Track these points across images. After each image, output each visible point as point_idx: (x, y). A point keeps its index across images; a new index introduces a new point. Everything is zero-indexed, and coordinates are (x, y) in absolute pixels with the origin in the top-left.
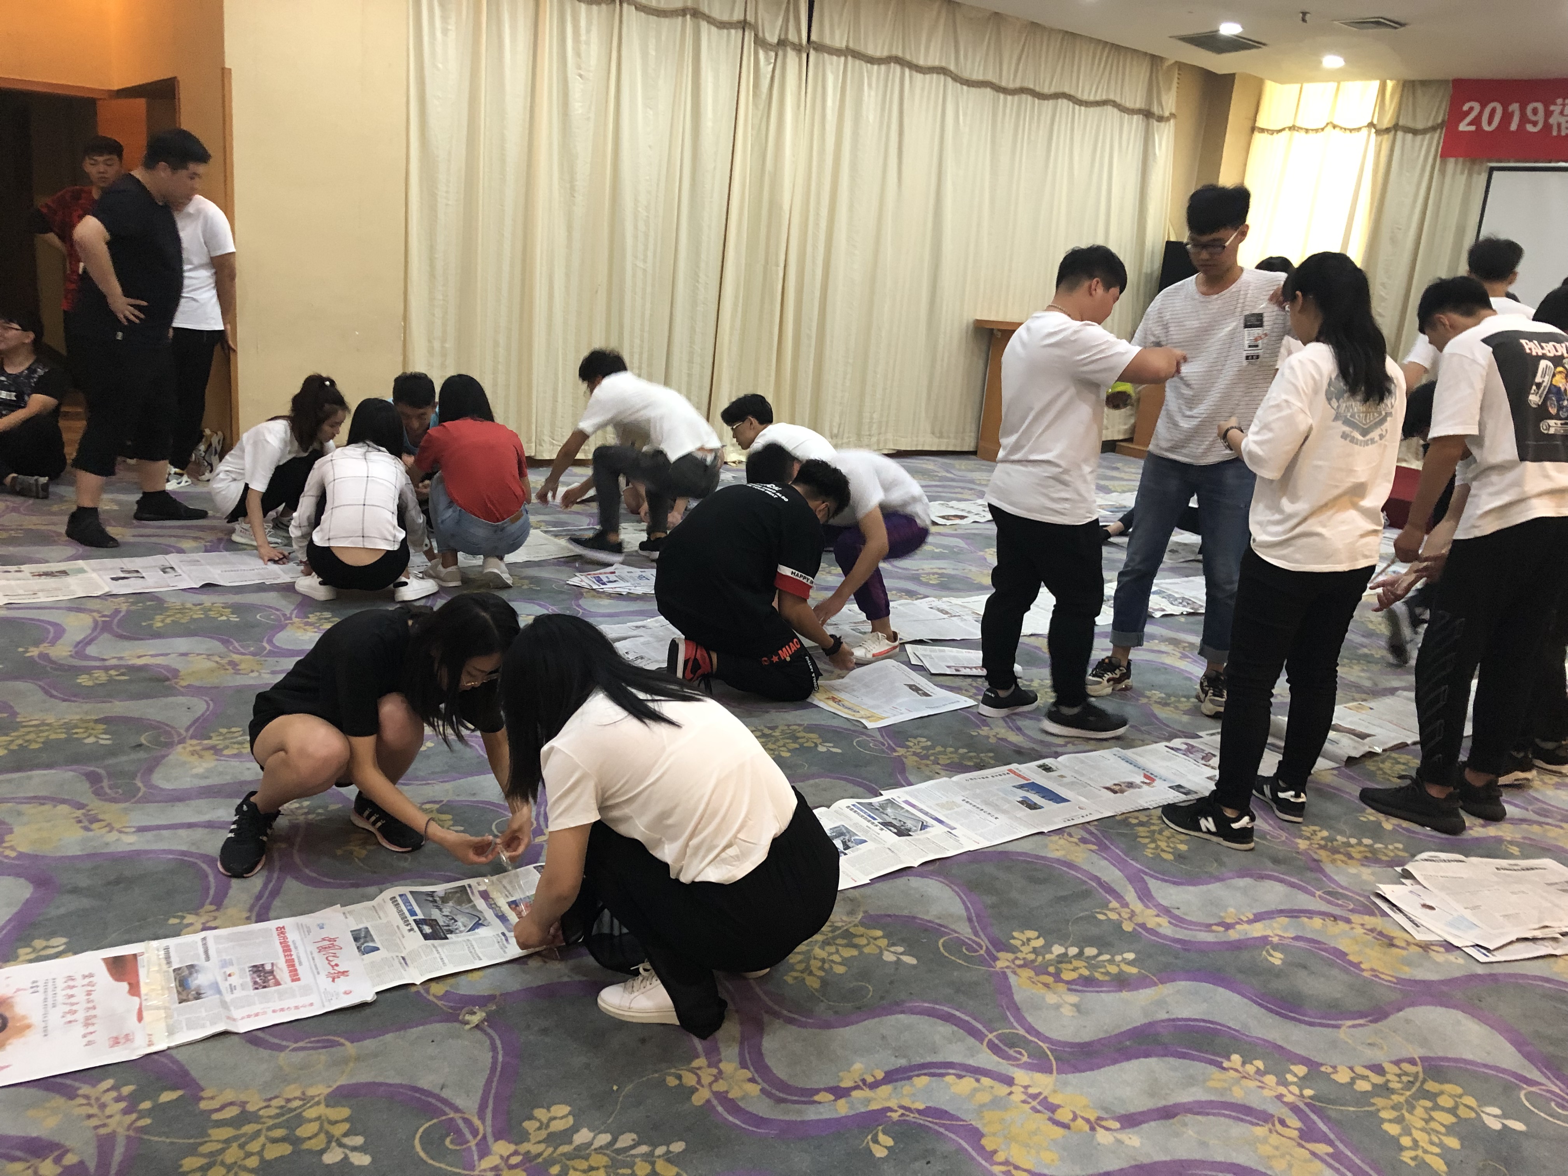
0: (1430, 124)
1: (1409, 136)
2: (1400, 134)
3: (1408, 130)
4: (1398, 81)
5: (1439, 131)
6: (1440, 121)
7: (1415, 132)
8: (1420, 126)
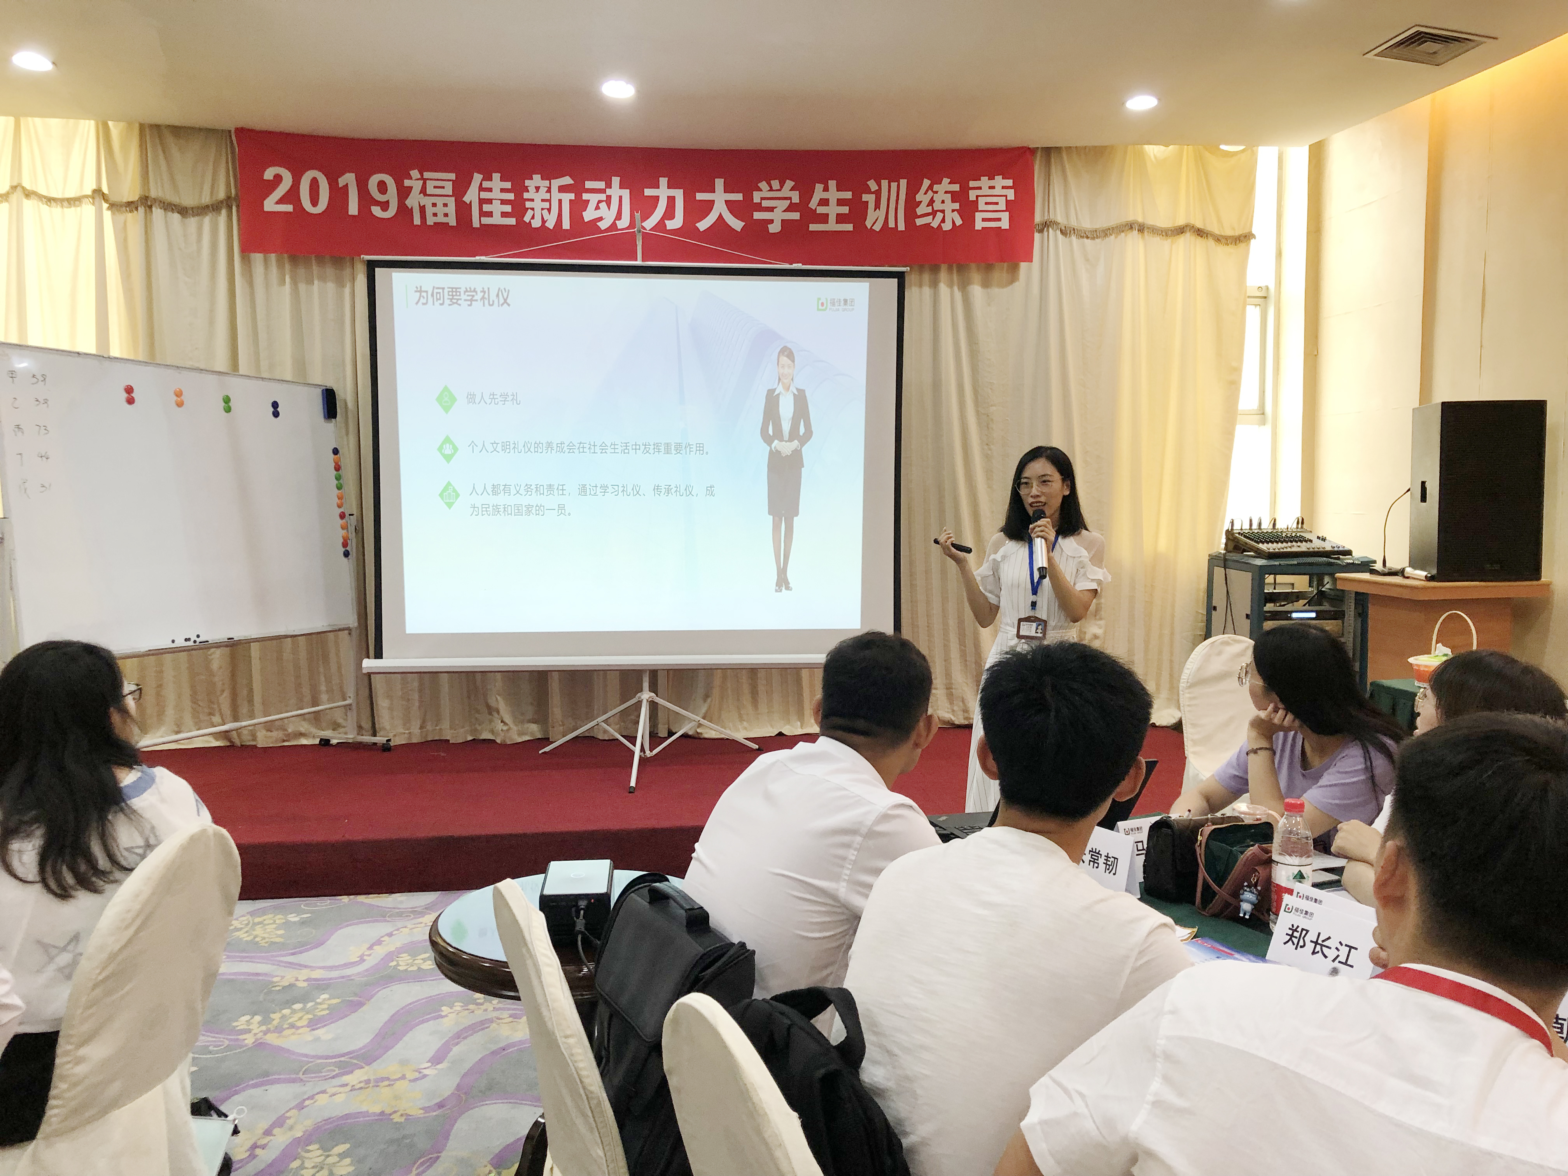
0: (206, 199)
1: (176, 216)
2: (157, 212)
3: (169, 207)
4: (130, 124)
5: (224, 212)
6: (221, 195)
7: (184, 211)
8: (188, 200)
